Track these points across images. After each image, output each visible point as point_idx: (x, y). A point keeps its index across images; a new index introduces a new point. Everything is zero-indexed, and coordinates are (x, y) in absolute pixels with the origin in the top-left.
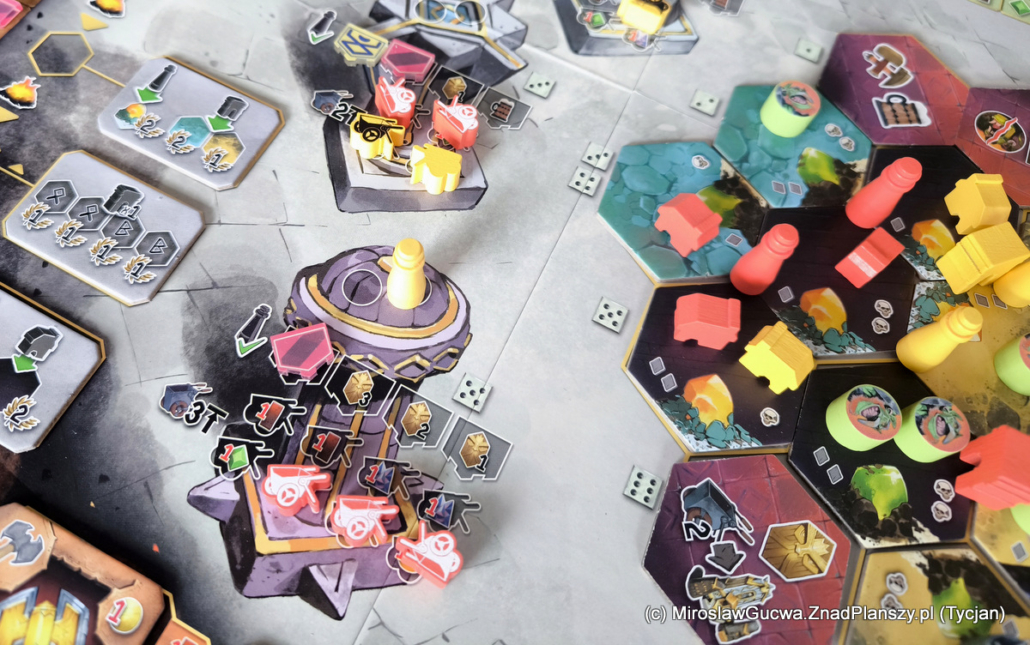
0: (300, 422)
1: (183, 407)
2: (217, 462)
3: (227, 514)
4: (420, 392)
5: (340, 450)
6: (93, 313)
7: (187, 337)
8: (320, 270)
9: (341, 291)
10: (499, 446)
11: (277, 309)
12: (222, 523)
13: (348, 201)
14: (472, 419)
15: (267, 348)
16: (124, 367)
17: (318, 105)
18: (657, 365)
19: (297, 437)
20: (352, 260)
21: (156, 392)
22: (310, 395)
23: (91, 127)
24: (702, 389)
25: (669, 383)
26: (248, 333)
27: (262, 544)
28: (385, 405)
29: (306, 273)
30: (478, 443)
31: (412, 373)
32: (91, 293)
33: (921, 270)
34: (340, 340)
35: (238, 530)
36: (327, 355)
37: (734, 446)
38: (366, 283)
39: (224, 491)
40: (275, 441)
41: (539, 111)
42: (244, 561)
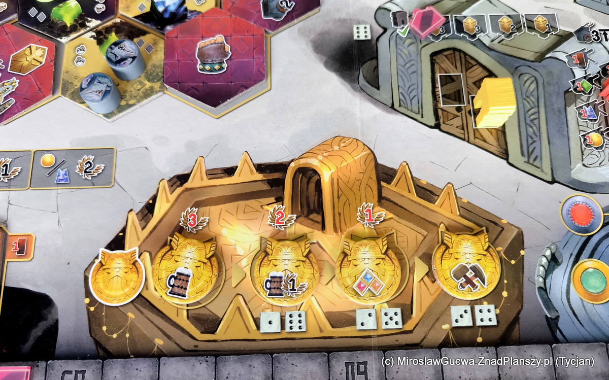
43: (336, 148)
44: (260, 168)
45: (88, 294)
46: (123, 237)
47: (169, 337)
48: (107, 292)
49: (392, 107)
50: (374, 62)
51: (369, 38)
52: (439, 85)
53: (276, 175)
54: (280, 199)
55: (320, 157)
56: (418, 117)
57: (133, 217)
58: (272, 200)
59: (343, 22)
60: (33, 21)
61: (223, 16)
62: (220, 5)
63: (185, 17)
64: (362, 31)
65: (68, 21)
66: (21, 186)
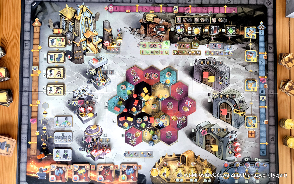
0: (92, 145)
1: (81, 150)
3: (90, 156)
4: (101, 137)
5: (96, 146)
6: (68, 146)
7: (78, 144)
8: (85, 131)
9: (89, 132)
10: (109, 139)
11: (84, 137)
13: (84, 122)
14: (106, 137)
15: (85, 141)
16: (74, 149)
17: (75, 113)
18: (120, 124)
19: (92, 147)
20: (88, 128)
21: (78, 150)
22: (91, 143)
23: (54, 128)
24: (125, 124)
25: (122, 125)
26: (83, 140)
27: (94, 156)
28: (98, 140)
29: (84, 132)
30: (108, 139)
31: (99, 136)
32: (67, 144)
33: (142, 99)
34: (91, 137)
35: (92, 156)
36: (91, 139)
37: (129, 128)
38: (90, 130)
39: (89, 154)
40: (91, 148)
41: (98, 101)
42: (94, 159)
43: (188, 152)
44: (176, 155)
45: (150, 175)
46: (155, 166)
47: (163, 182)
48: (153, 175)
49: (198, 145)
50: (196, 136)
51: (195, 132)
52: (206, 141)
53: (179, 157)
54: (179, 161)
55: (186, 154)
56: (202, 147)
57: (156, 163)
58: (178, 161)
59: (191, 128)
60: (138, 127)
61: (170, 127)
62: (169, 125)
63: (164, 127)
64: (194, 130)
65: (144, 127)
66: (138, 157)
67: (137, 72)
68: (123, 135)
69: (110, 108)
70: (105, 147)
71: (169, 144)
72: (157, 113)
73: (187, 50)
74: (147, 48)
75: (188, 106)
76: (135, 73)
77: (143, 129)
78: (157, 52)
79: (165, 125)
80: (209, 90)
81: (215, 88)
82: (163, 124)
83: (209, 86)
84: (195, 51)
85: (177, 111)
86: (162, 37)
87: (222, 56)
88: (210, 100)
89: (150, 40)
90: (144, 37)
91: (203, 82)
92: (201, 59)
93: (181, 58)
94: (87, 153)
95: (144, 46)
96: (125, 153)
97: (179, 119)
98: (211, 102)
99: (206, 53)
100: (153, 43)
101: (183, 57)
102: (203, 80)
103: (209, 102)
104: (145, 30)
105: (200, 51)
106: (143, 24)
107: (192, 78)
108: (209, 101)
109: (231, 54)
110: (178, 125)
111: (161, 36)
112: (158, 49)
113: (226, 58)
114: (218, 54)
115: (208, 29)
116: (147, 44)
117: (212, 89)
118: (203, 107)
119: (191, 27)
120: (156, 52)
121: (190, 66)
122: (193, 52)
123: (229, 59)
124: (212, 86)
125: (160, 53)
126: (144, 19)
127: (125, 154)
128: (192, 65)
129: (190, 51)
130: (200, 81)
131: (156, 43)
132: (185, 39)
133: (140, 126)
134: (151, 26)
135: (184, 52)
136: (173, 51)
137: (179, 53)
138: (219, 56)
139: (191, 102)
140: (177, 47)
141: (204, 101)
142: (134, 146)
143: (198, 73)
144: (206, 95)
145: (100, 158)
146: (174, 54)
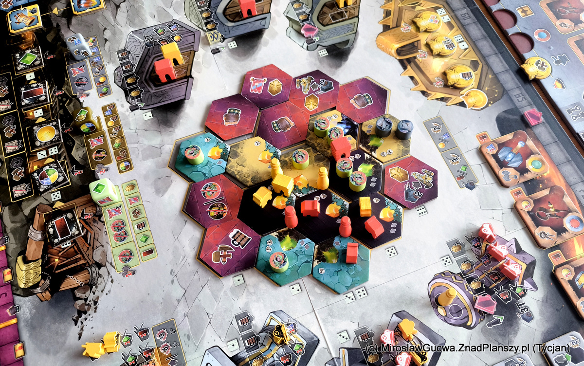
0: (497, 287)
1: (527, 314)
2: (525, 293)
3: (529, 279)
5: (491, 273)
8: (464, 325)
9: (463, 315)
10: (450, 245)
11: (485, 323)
12: (532, 278)
13: (440, 342)
14: (451, 255)
15: (495, 314)
18: (393, 231)
19: (500, 284)
20: (453, 321)
21: (533, 323)
22: (490, 292)
24: (387, 218)
25: (394, 225)
26: (497, 322)
27: (524, 266)
28: (472, 275)
29: (469, 328)
30: (454, 249)
31: (459, 277)
33: (294, 199)
34: (473, 303)
35: (529, 273)
36: (479, 297)
37: (392, 202)
38: (453, 311)
39: (527, 285)
40: (507, 287)
41: (353, 328)
42: (531, 266)
43: (383, 46)
44: (405, 68)
45: (487, 106)
46: (459, 103)
47: (487, 74)
48: (482, 100)
50: (337, 45)
51: (325, 50)
52: (338, 20)
53: (405, 62)
54: (415, 57)
55: (390, 50)
56: (356, 24)
57: (449, 103)
58: (416, 60)
59: (320, 62)
60: (377, 182)
61: (339, 104)
62: (334, 108)
63: (347, 119)
64: (322, 53)
65: (371, 166)
66: (459, 150)
67: (217, 245)
68: (420, 212)
69: (358, 278)
70: (480, 249)
71: (386, 91)
72: (317, 148)
73: (109, 140)
74: (131, 246)
75: (266, 85)
76: (221, 249)
77: (377, 167)
78: (136, 213)
79: (340, 119)
80: (204, 56)
81: (196, 44)
82: (339, 123)
83: (195, 59)
84: (107, 120)
85: (291, 103)
86: (86, 217)
87: (104, 57)
88: (229, 46)
89: (103, 246)
90: (99, 266)
91: (188, 74)
92: (126, 98)
93: (136, 145)
94: (529, 293)
95: (127, 256)
96: (467, 187)
97: (310, 93)
98: (235, 42)
99: (105, 94)
100: (112, 232)
101: (131, 143)
102: (184, 75)
103: (236, 46)
104: (75, 272)
105: (104, 109)
106: (54, 288)
107: (186, 101)
108: (233, 47)
109: (94, 40)
110: (326, 90)
111: (84, 220)
112: (125, 215)
113: (106, 48)
114: (102, 67)
115: (35, 112)
116: (118, 251)
117: (200, 49)
118: (253, 53)
119: (38, 153)
120: (136, 216)
121: (152, 117)
122: (110, 123)
123: (106, 40)
124: (192, 52)
125: (136, 204)
126: (39, 290)
127: (471, 186)
128: (150, 114)
129: (110, 131)
130: (188, 81)
131: (109, 228)
132: (77, 154)
133: (374, 176)
134: (57, 260)
135: (116, 145)
136: (121, 172)
137: (123, 155)
138: (105, 63)
139: (251, 81)
140: (106, 166)
141: (238, 57)
142: (436, 172)
143: (167, 93)
144: (221, 57)
145: (519, 250)
146: (129, 167)
